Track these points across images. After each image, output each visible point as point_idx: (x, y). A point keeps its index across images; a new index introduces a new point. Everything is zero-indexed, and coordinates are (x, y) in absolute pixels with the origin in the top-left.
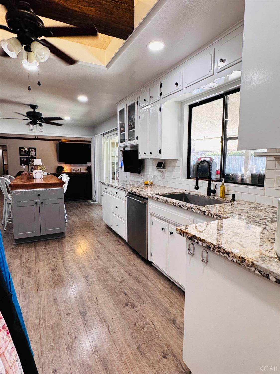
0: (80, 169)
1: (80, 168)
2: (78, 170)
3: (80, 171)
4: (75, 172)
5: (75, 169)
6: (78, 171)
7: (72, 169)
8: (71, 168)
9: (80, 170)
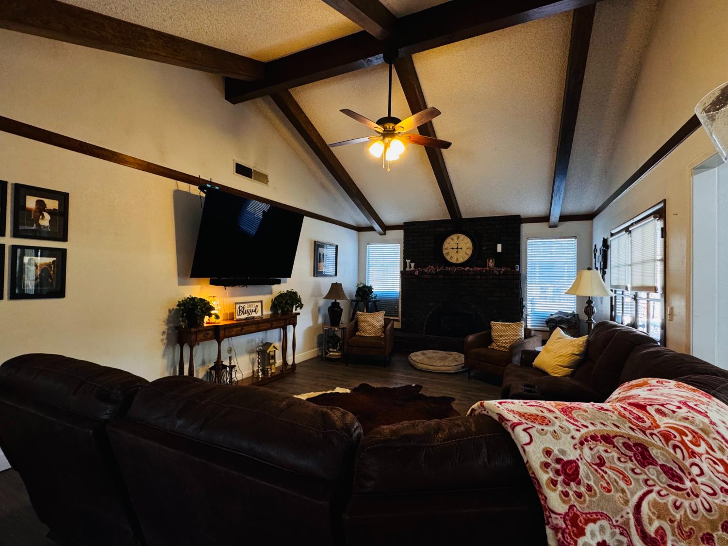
0: (259, 304)
1: (261, 302)
2: (255, 311)
3: (259, 314)
4: (246, 319)
5: (246, 305)
6: (254, 314)
7: (238, 306)
8: (236, 303)
9: (259, 308)
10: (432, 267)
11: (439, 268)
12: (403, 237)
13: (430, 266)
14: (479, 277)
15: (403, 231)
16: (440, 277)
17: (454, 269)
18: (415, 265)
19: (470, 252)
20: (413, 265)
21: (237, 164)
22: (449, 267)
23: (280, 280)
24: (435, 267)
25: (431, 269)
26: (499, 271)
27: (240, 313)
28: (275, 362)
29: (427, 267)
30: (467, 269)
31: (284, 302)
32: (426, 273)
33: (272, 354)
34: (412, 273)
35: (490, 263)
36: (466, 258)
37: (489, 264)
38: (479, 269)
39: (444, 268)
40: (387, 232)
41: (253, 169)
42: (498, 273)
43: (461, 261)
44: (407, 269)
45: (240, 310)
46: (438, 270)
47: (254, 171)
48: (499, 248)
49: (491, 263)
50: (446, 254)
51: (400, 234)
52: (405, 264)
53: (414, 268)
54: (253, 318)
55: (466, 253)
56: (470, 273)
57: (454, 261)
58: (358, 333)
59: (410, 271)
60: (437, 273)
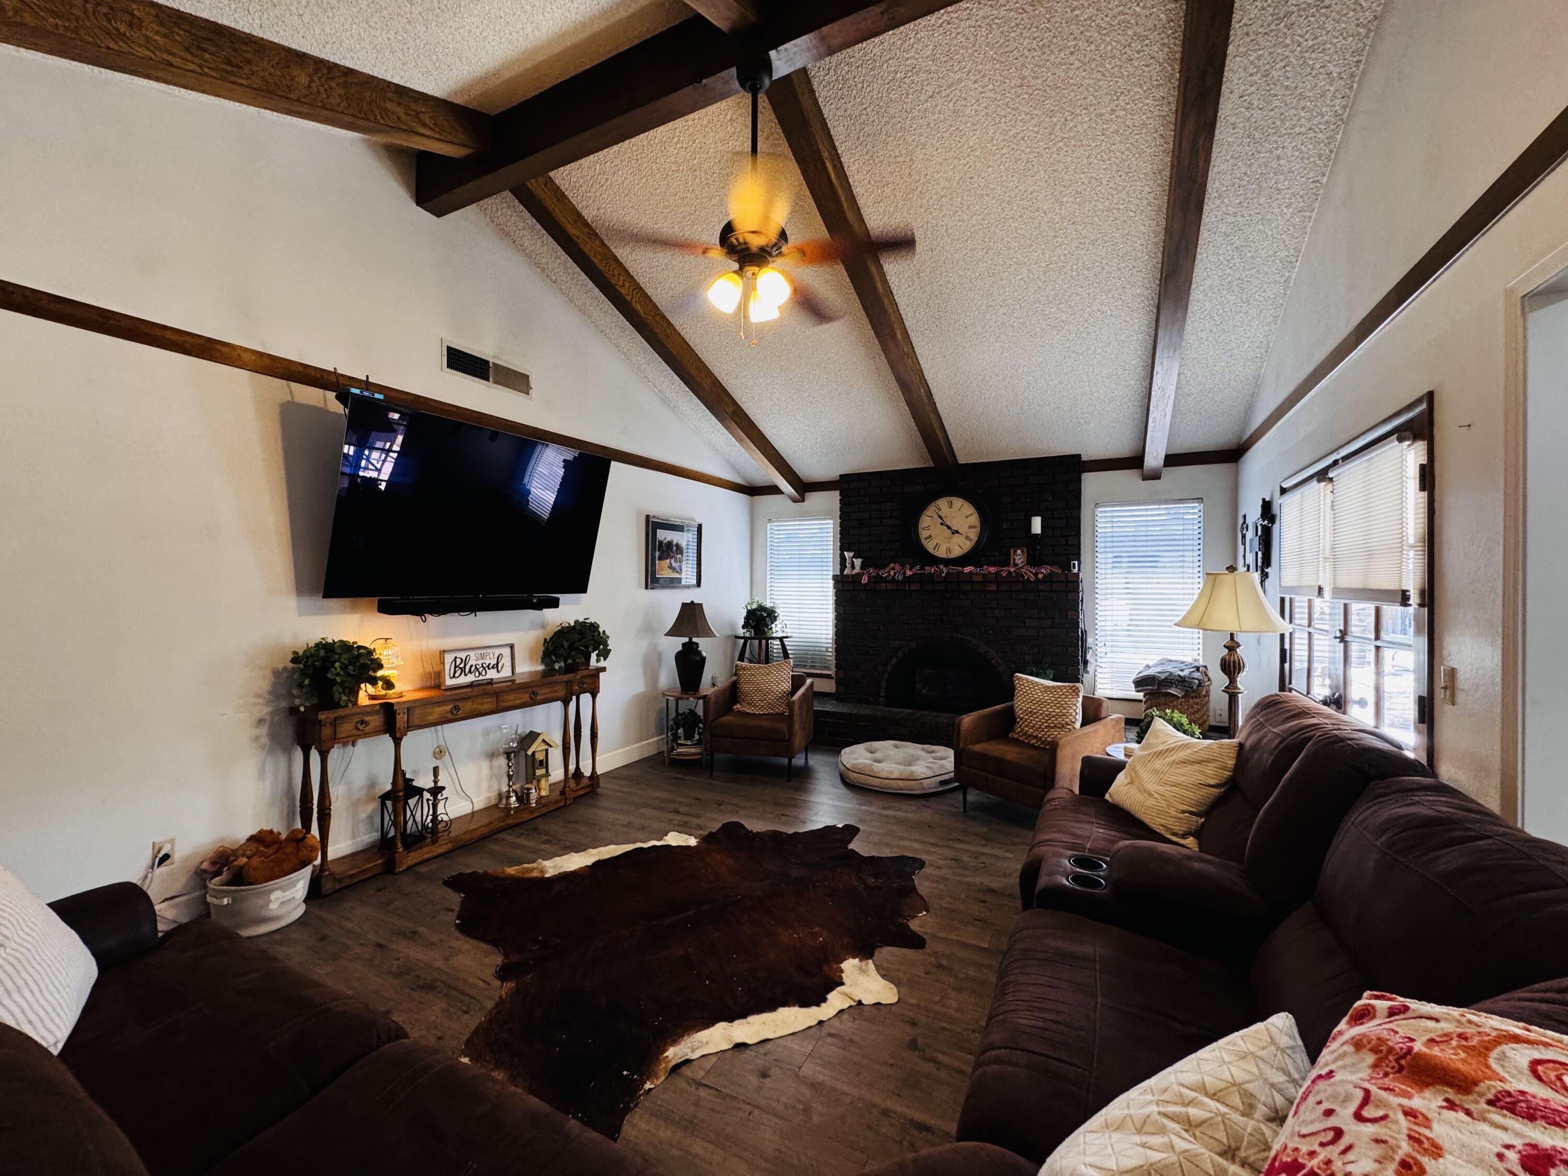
1: (512, 647)
2: (495, 666)
4: (471, 685)
5: (472, 653)
6: (492, 674)
7: (449, 658)
8: (446, 652)
10: (897, 567)
11: (910, 569)
12: (838, 505)
13: (892, 565)
14: (993, 587)
15: (838, 493)
16: (913, 587)
17: (942, 572)
18: (862, 563)
19: (974, 535)
20: (858, 562)
21: (449, 348)
22: (932, 566)
23: (558, 599)
24: (903, 566)
25: (893, 571)
26: (1036, 575)
27: (455, 672)
28: (547, 774)
29: (887, 565)
30: (967, 570)
31: (566, 644)
32: (885, 580)
33: (540, 756)
34: (856, 578)
35: (1017, 558)
36: (967, 546)
37: (1014, 560)
38: (992, 570)
39: (922, 568)
40: (806, 494)
41: (491, 360)
42: (1033, 578)
43: (957, 552)
44: (845, 573)
45: (456, 667)
46: (909, 573)
47: (494, 364)
48: (1037, 525)
49: (1019, 557)
50: (926, 538)
51: (832, 499)
52: (843, 560)
53: (861, 568)
54: (491, 682)
55: (967, 538)
56: (975, 579)
57: (941, 553)
58: (737, 707)
59: (853, 576)
60: (907, 580)
